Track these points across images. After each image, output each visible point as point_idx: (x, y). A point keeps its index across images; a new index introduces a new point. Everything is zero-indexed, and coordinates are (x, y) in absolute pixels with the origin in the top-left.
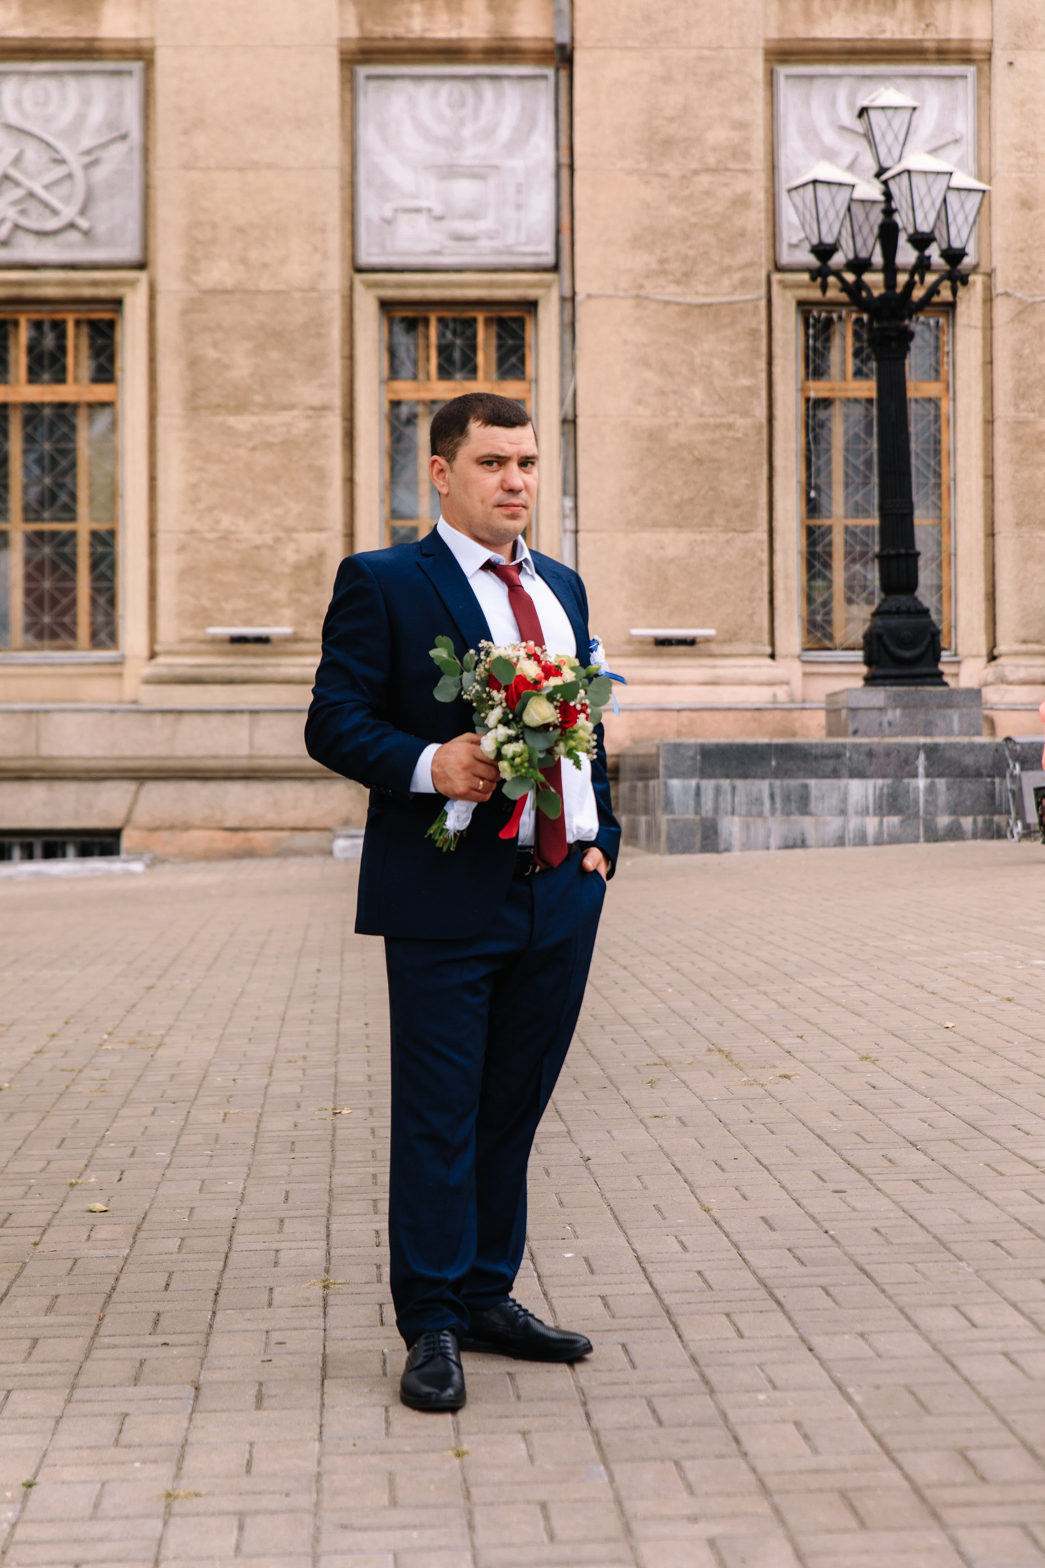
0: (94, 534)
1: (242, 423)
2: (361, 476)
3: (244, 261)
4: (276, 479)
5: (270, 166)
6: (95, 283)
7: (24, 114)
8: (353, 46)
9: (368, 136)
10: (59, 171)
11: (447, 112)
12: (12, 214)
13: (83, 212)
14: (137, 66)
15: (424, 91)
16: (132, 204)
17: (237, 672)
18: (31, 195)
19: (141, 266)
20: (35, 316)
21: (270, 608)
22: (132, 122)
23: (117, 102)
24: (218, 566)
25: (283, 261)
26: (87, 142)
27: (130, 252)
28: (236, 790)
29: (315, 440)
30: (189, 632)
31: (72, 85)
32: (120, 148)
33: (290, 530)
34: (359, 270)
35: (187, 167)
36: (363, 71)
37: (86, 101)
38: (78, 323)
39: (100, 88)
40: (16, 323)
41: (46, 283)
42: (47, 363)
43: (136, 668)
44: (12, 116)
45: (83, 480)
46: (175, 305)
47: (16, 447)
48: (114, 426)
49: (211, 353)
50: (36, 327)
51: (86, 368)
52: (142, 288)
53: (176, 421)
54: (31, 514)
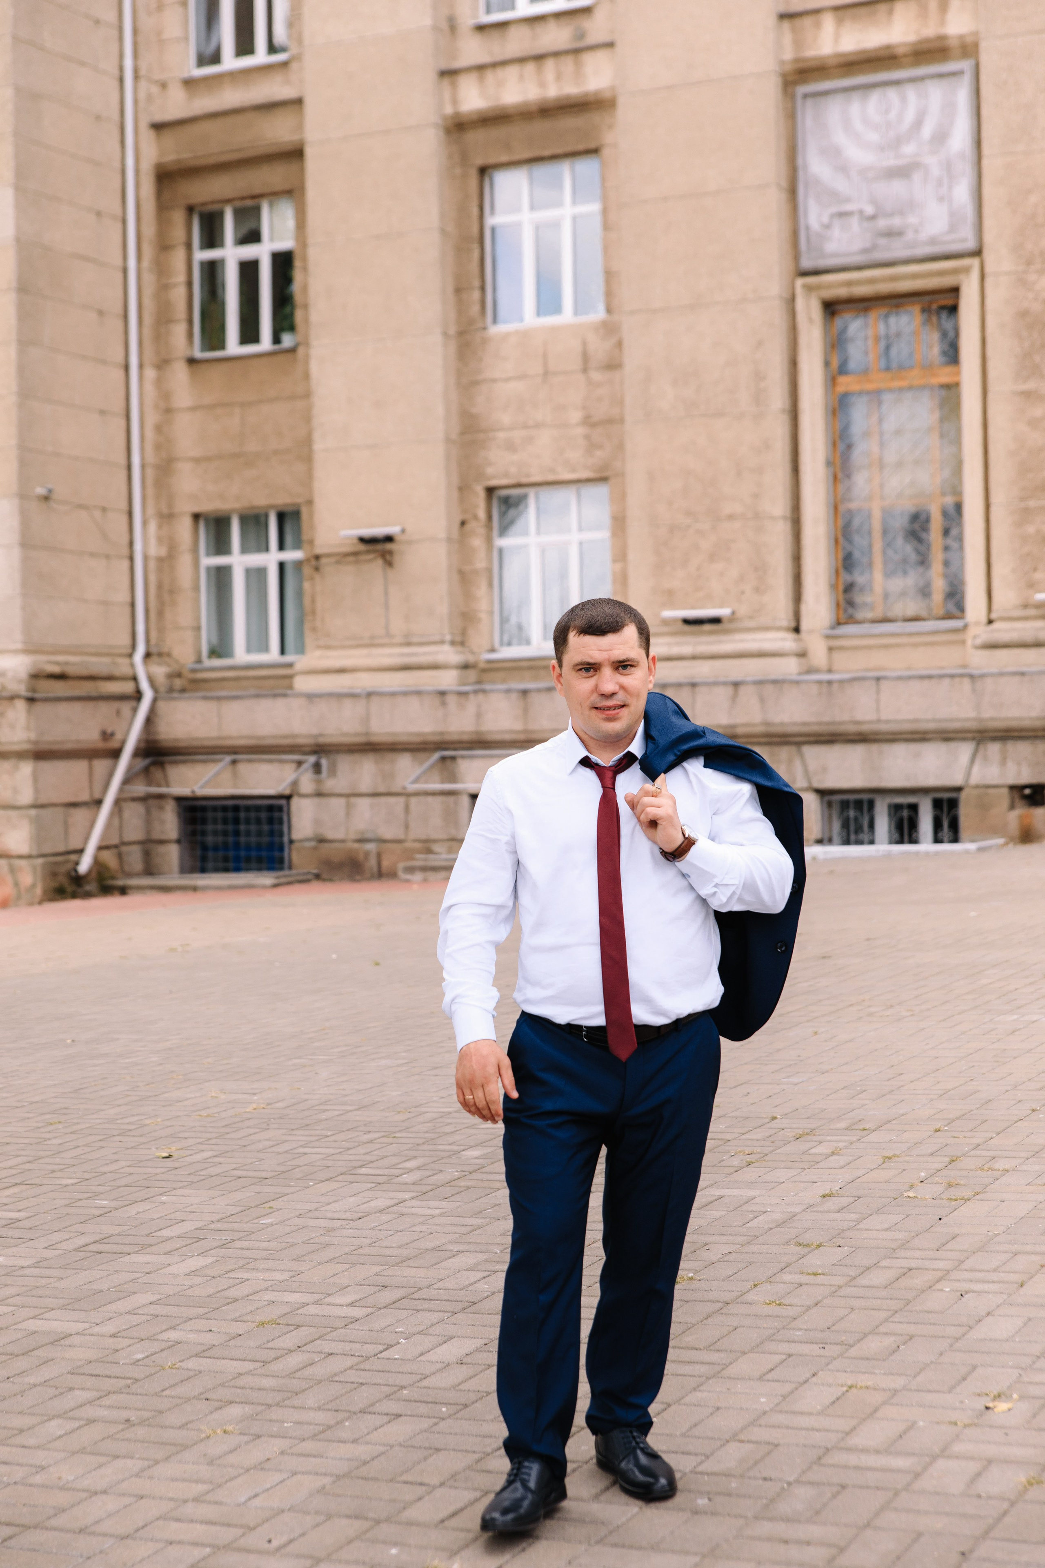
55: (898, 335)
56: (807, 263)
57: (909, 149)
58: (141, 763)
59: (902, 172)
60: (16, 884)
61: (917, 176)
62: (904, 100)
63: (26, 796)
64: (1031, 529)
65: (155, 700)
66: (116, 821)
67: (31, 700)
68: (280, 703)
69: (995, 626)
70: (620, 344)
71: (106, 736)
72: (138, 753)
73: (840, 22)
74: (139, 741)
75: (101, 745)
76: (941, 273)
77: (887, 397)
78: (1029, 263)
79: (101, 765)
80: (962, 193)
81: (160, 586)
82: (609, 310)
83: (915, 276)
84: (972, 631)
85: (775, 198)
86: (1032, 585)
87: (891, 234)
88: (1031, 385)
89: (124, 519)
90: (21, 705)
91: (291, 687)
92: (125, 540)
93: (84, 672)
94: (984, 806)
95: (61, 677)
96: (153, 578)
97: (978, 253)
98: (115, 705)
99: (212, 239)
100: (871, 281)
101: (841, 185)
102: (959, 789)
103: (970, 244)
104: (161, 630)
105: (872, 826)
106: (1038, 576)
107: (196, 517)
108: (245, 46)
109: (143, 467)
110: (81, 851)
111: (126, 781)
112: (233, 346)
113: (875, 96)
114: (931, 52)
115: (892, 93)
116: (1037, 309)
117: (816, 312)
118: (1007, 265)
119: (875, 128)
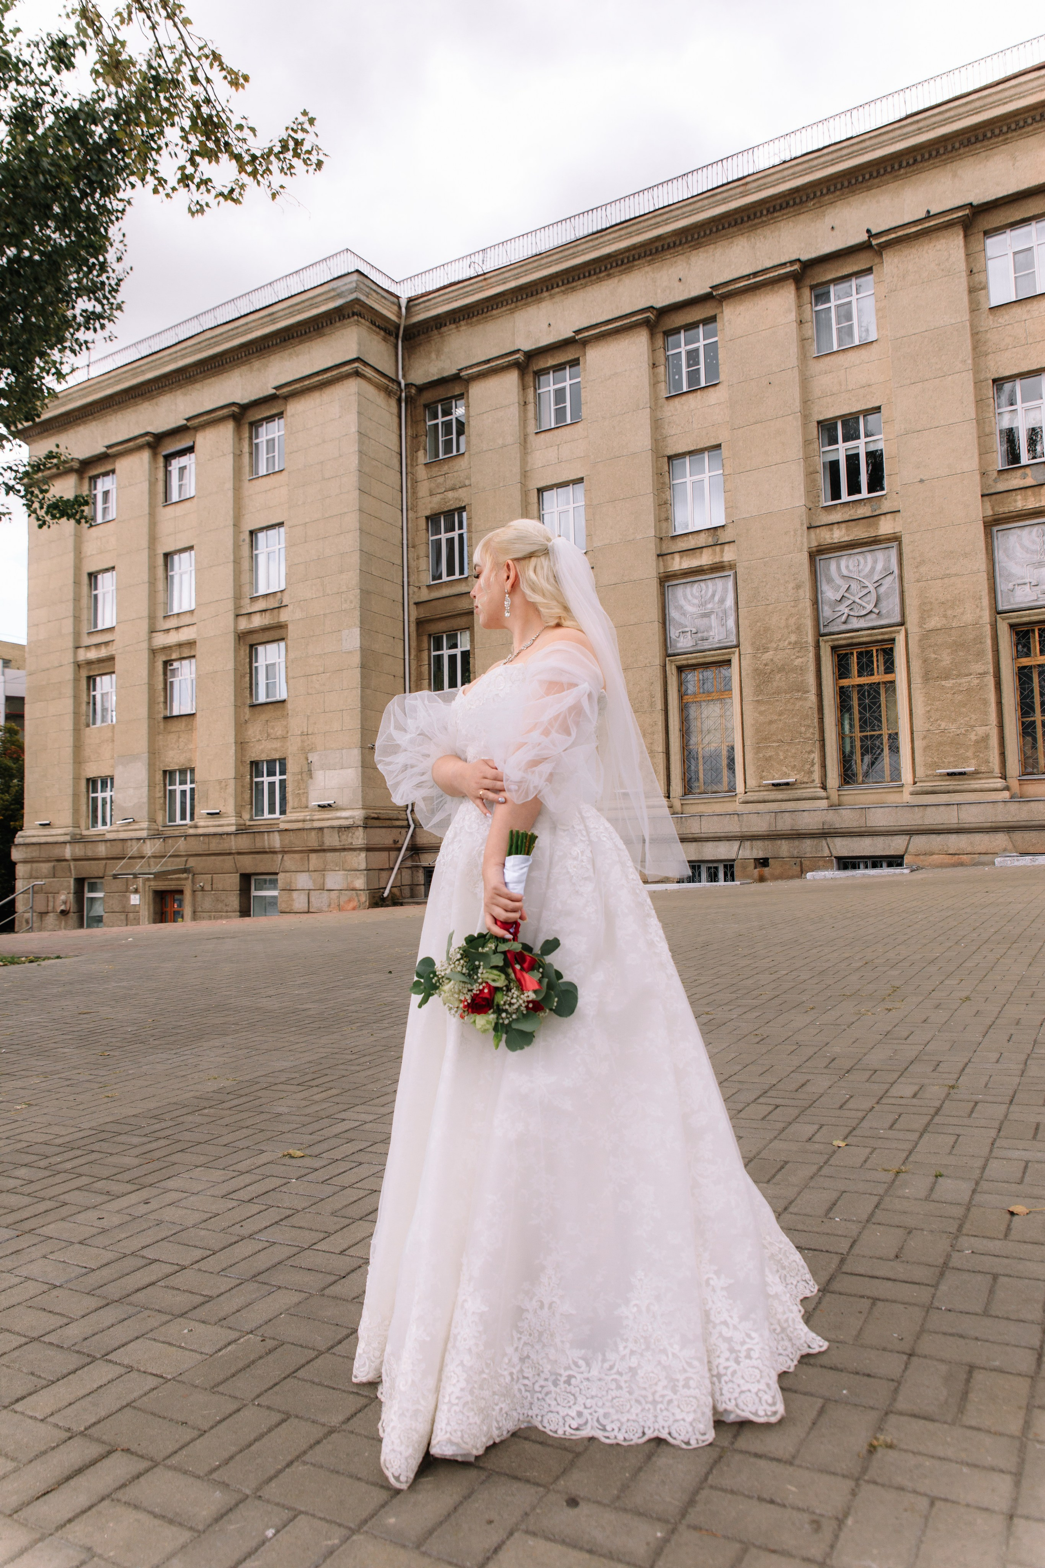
0: (890, 735)
1: (948, 684)
2: (1005, 701)
3: (945, 616)
4: (965, 705)
5: (956, 575)
6: (882, 634)
7: (850, 571)
8: (990, 519)
9: (999, 555)
10: (865, 591)
11: (1037, 539)
12: (846, 611)
13: (875, 606)
14: (895, 544)
15: (1025, 532)
16: (897, 600)
17: (951, 788)
18: (854, 602)
19: (902, 624)
20: (859, 650)
21: (966, 760)
22: (895, 568)
23: (888, 560)
24: (940, 744)
25: (962, 614)
26: (876, 578)
27: (897, 619)
28: (953, 837)
29: (982, 687)
30: (930, 772)
31: (869, 557)
32: (890, 579)
33: (972, 727)
34: (999, 613)
35: (918, 581)
36: (995, 529)
37: (875, 562)
38: (877, 651)
39: (880, 556)
40: (852, 654)
41: (863, 636)
42: (866, 668)
43: (908, 789)
44: (845, 572)
45: (883, 714)
46: (917, 638)
47: (855, 703)
48: (894, 690)
49: (933, 656)
50: (860, 654)
51: (882, 668)
52: (903, 633)
53: (919, 686)
54: (862, 729)
55: (707, 679)
56: (670, 652)
57: (709, 606)
58: (410, 853)
59: (706, 615)
60: (359, 901)
61: (713, 617)
62: (707, 587)
63: (363, 866)
64: (761, 755)
65: (415, 828)
66: (400, 876)
67: (365, 827)
69: (748, 794)
71: (395, 842)
72: (407, 850)
73: (681, 557)
74: (408, 844)
75: (393, 846)
76: (724, 654)
77: (704, 704)
78: (758, 649)
79: (392, 854)
80: (731, 623)
83: (713, 656)
84: (739, 796)
85: (656, 627)
86: (761, 778)
87: (703, 639)
88: (760, 698)
90: (361, 829)
93: (387, 817)
94: (744, 868)
95: (377, 818)
97: (738, 646)
98: (400, 830)
99: (439, 647)
100: (696, 658)
101: (682, 620)
102: (734, 860)
103: (735, 643)
105: (700, 875)
106: (765, 774)
108: (451, 572)
110: (385, 888)
111: (403, 860)
113: (696, 585)
114: (717, 568)
115: (702, 584)
116: (761, 667)
117: (674, 671)
118: (750, 650)
119: (696, 598)
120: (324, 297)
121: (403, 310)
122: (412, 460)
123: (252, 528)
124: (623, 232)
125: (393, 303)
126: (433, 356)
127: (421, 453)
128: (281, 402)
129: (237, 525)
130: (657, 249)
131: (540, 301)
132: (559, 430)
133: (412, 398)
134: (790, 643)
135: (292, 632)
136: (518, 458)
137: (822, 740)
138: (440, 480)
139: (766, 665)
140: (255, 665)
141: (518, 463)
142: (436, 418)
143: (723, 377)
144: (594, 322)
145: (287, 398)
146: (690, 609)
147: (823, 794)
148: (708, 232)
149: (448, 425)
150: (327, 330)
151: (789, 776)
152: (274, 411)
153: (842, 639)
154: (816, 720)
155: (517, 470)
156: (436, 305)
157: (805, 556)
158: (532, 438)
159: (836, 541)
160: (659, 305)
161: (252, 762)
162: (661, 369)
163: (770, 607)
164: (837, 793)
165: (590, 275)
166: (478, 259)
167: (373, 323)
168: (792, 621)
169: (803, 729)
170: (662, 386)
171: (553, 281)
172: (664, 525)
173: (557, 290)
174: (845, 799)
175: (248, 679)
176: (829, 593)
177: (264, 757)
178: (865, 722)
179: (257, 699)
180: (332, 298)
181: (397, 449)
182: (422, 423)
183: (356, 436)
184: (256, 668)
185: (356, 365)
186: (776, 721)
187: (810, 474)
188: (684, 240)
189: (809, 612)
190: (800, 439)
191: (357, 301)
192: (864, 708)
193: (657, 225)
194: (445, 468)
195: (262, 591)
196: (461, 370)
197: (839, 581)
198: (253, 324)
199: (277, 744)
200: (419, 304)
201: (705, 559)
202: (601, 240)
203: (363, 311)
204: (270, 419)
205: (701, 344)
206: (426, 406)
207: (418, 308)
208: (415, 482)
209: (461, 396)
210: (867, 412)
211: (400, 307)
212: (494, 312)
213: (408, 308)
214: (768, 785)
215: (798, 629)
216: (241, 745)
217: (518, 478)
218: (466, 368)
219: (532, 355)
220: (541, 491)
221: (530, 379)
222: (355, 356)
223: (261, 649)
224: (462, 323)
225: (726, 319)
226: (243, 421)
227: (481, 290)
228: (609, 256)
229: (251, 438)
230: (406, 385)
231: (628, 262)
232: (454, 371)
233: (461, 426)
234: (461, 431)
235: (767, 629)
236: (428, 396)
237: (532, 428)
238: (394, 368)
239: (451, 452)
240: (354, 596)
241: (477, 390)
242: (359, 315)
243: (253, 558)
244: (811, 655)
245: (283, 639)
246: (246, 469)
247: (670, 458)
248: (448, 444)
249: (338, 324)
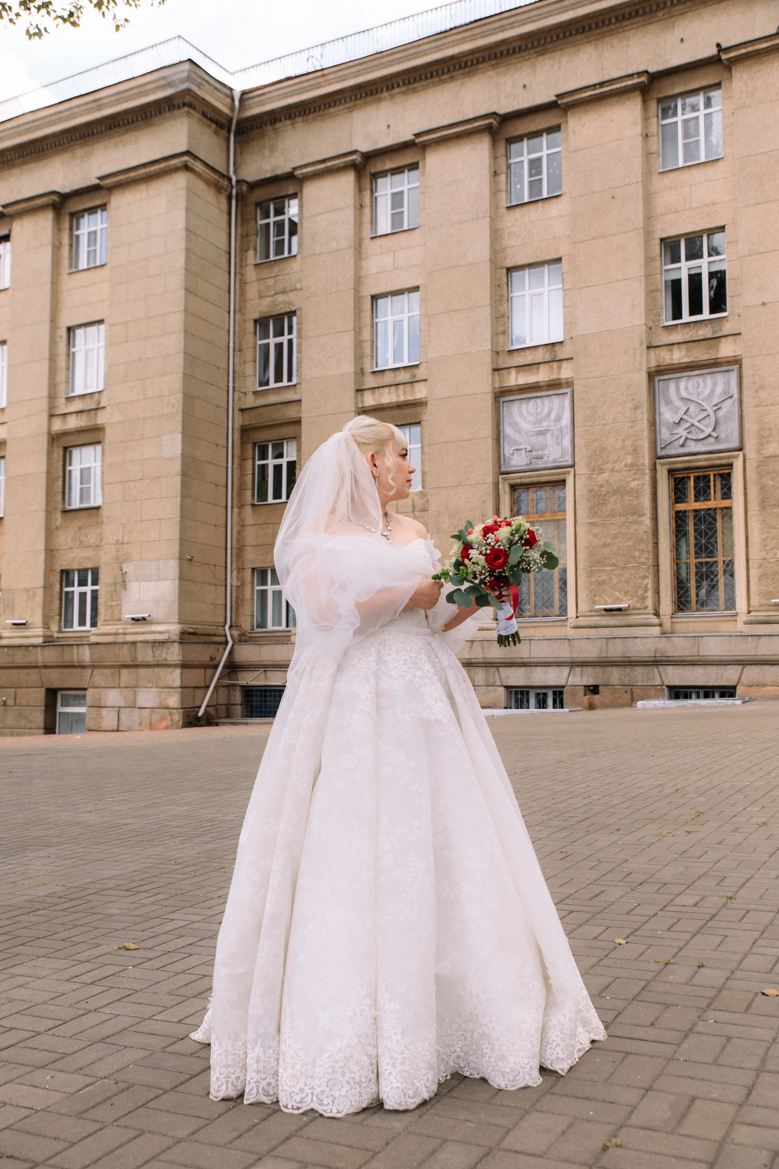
0: (725, 562)
6: (720, 458)
7: (689, 393)
10: (704, 414)
12: (685, 434)
13: (714, 430)
14: (736, 367)
16: (736, 425)
18: (692, 425)
19: (740, 449)
20: (696, 474)
22: (735, 392)
23: (728, 383)
24: (776, 573)
26: (715, 401)
27: (735, 444)
30: (764, 602)
31: (709, 379)
32: (729, 402)
35: (757, 406)
37: (715, 384)
38: (715, 475)
39: (720, 378)
40: (689, 478)
41: (700, 460)
42: (702, 493)
43: (743, 617)
44: (684, 394)
45: (719, 540)
46: (755, 464)
47: (691, 528)
48: (731, 517)
49: (771, 483)
50: (697, 479)
51: (719, 494)
52: (741, 458)
53: (756, 513)
54: (697, 555)
55: (541, 499)
56: (503, 469)
57: (545, 424)
58: (227, 671)
59: (542, 433)
60: (172, 720)
61: (549, 435)
62: (543, 404)
63: (178, 683)
64: (594, 579)
65: (233, 645)
66: (215, 695)
67: (181, 643)
68: (285, 646)
69: (580, 619)
70: (428, 501)
71: (212, 659)
72: (224, 667)
73: (518, 373)
74: (226, 662)
75: (211, 663)
76: (558, 474)
77: (537, 525)
78: (593, 470)
79: (209, 671)
80: (567, 442)
81: (237, 598)
82: (423, 487)
83: (547, 475)
84: (569, 621)
85: (490, 443)
86: (594, 602)
87: (538, 458)
88: (594, 520)
89: (223, 570)
90: (176, 645)
91: (290, 640)
92: (223, 578)
93: (204, 632)
94: (573, 694)
95: (194, 634)
96: (234, 594)
97: (573, 466)
98: (217, 646)
99: (263, 456)
100: (530, 477)
101: (518, 438)
102: (563, 687)
103: (570, 463)
104: (237, 616)
105: (528, 701)
106: (596, 598)
107: (253, 569)
108: (278, 379)
109: (232, 549)
110: (200, 707)
111: (220, 678)
112: (270, 500)
113: (532, 402)
114: (555, 385)
115: (539, 401)
116: (596, 488)
117: (507, 489)
118: (584, 471)
119: (532, 415)
120: (153, 86)
121: (237, 103)
122: (241, 260)
123: (70, 324)
124: (467, 34)
125: (226, 95)
126: (267, 152)
127: (251, 253)
128: (104, 192)
129: (54, 321)
130: (502, 53)
131: (380, 100)
132: (396, 236)
133: (243, 195)
134: (626, 465)
135: (110, 435)
136: (352, 263)
137: (657, 566)
138: (271, 282)
139: (601, 486)
140: (68, 468)
141: (352, 268)
142: (267, 216)
143: (565, 189)
144: (434, 125)
145: (110, 189)
146: (524, 426)
147: (655, 620)
148: (555, 38)
149: (280, 226)
150: (155, 120)
151: (622, 601)
152: (97, 202)
153: (679, 463)
154: (650, 545)
155: (350, 274)
156: (271, 100)
157: (643, 377)
158: (367, 242)
159: (675, 362)
160: (502, 111)
161: (62, 571)
162: (503, 178)
163: (607, 428)
164: (670, 621)
165: (432, 76)
166: (316, 52)
167: (204, 115)
168: (629, 443)
169: (637, 554)
170: (503, 195)
171: (394, 81)
172: (501, 338)
173: (397, 90)
174: (678, 627)
175: (60, 483)
176: (667, 415)
177: (75, 566)
178: (701, 549)
179: (70, 505)
180: (162, 87)
181: (225, 247)
182: (253, 222)
183: (184, 233)
184: (70, 471)
185: (186, 158)
186: (609, 544)
187: (650, 293)
188: (530, 46)
189: (646, 433)
190: (641, 255)
191: (188, 91)
192: (700, 534)
193: (503, 29)
194: (276, 270)
195: (79, 390)
196: (295, 169)
197: (678, 403)
198: (77, 110)
199: (89, 553)
200: (253, 98)
201: (542, 376)
202: (444, 41)
203: (195, 102)
204: (92, 210)
205: (544, 153)
206: (258, 204)
207: (252, 101)
208: (243, 283)
209: (294, 196)
210: (711, 232)
211: (233, 100)
212: (332, 110)
213: (241, 101)
214: (601, 610)
215: (634, 450)
216: (50, 552)
217: (351, 284)
218: (301, 167)
219: (369, 157)
220: (374, 298)
221: (367, 181)
222: (183, 149)
223: (76, 453)
224: (298, 119)
225: (570, 129)
226: (63, 212)
227: (318, 86)
228: (452, 58)
229: (71, 229)
230: (238, 182)
231: (472, 64)
232: (287, 169)
233: (294, 228)
234: (293, 231)
235: (603, 450)
236: (259, 194)
237: (367, 233)
238: (224, 163)
239: (283, 253)
240: (177, 400)
241: (310, 190)
242: (190, 106)
243: (70, 356)
244: (647, 478)
245: (99, 442)
246: (65, 262)
247: (510, 270)
248: (280, 245)
249: (167, 115)
